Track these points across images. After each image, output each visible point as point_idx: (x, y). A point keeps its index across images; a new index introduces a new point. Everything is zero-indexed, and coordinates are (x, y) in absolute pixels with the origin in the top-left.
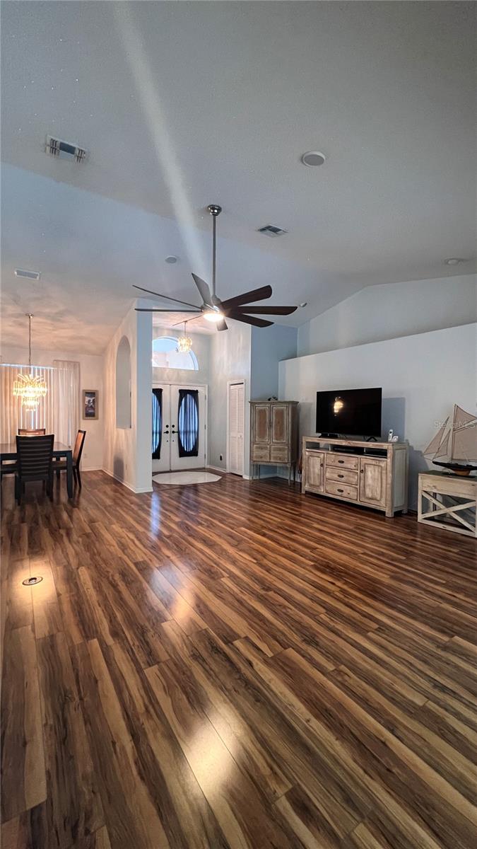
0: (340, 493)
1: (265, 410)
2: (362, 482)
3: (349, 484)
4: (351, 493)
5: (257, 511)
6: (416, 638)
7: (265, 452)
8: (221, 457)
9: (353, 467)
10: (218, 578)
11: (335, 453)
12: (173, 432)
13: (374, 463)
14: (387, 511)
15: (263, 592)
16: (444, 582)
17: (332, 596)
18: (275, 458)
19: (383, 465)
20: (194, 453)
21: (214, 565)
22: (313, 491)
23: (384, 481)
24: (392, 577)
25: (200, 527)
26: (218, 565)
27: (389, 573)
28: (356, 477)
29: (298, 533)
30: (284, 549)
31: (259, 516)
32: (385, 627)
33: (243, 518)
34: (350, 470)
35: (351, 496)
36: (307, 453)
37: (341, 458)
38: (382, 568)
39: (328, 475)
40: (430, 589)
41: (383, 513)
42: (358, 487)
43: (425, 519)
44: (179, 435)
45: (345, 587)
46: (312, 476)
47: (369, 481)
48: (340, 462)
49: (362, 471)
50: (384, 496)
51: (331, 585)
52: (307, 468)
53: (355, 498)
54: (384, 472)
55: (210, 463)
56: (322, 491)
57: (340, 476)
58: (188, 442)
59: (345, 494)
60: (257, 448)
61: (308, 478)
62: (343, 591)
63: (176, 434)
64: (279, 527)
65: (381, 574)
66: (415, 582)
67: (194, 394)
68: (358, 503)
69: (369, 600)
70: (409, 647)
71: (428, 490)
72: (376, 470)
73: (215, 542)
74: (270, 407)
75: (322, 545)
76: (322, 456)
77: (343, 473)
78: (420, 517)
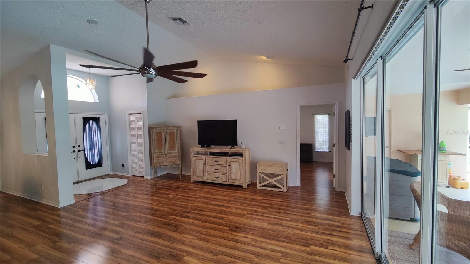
0: (217, 179)
1: (161, 132)
2: (229, 171)
3: (222, 173)
4: (223, 178)
5: (171, 201)
6: (299, 254)
7: (163, 159)
8: (123, 165)
9: (224, 163)
10: (181, 259)
11: (212, 156)
12: (80, 151)
13: (236, 160)
14: (244, 185)
15: (215, 258)
16: (290, 219)
17: (251, 245)
18: (170, 162)
19: (241, 161)
20: (99, 164)
21: (173, 250)
22: (199, 180)
23: (242, 170)
24: (269, 224)
25: (139, 224)
26: (174, 249)
27: (266, 221)
28: (226, 169)
29: (207, 210)
30: (207, 224)
31: (176, 205)
32: (285, 254)
33: (167, 209)
34: (222, 165)
35: (223, 180)
36: (194, 158)
37: (216, 159)
38: (262, 220)
39: (208, 169)
40: (287, 225)
41: (242, 187)
42: (227, 174)
43: (262, 186)
44: (85, 152)
45: (253, 237)
46: (198, 171)
47: (234, 170)
48: (215, 161)
49: (229, 165)
50: (242, 178)
51: (246, 238)
52: (194, 167)
53: (226, 180)
54: (241, 164)
55: (113, 170)
56: (205, 179)
57: (216, 169)
58: (93, 156)
59: (219, 179)
60: (156, 157)
61: (195, 173)
62: (254, 240)
63: (82, 152)
64: (194, 210)
65: (263, 224)
66: (280, 223)
67: (97, 120)
68: (228, 183)
69: (268, 241)
70: (300, 260)
71: (262, 172)
72: (237, 164)
73: (160, 233)
74: (164, 130)
75: (225, 215)
76: (204, 158)
77: (217, 167)
78: (259, 186)
